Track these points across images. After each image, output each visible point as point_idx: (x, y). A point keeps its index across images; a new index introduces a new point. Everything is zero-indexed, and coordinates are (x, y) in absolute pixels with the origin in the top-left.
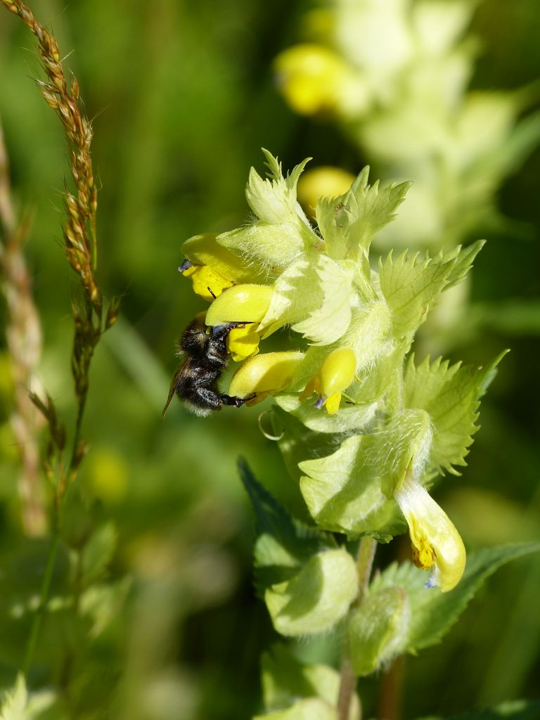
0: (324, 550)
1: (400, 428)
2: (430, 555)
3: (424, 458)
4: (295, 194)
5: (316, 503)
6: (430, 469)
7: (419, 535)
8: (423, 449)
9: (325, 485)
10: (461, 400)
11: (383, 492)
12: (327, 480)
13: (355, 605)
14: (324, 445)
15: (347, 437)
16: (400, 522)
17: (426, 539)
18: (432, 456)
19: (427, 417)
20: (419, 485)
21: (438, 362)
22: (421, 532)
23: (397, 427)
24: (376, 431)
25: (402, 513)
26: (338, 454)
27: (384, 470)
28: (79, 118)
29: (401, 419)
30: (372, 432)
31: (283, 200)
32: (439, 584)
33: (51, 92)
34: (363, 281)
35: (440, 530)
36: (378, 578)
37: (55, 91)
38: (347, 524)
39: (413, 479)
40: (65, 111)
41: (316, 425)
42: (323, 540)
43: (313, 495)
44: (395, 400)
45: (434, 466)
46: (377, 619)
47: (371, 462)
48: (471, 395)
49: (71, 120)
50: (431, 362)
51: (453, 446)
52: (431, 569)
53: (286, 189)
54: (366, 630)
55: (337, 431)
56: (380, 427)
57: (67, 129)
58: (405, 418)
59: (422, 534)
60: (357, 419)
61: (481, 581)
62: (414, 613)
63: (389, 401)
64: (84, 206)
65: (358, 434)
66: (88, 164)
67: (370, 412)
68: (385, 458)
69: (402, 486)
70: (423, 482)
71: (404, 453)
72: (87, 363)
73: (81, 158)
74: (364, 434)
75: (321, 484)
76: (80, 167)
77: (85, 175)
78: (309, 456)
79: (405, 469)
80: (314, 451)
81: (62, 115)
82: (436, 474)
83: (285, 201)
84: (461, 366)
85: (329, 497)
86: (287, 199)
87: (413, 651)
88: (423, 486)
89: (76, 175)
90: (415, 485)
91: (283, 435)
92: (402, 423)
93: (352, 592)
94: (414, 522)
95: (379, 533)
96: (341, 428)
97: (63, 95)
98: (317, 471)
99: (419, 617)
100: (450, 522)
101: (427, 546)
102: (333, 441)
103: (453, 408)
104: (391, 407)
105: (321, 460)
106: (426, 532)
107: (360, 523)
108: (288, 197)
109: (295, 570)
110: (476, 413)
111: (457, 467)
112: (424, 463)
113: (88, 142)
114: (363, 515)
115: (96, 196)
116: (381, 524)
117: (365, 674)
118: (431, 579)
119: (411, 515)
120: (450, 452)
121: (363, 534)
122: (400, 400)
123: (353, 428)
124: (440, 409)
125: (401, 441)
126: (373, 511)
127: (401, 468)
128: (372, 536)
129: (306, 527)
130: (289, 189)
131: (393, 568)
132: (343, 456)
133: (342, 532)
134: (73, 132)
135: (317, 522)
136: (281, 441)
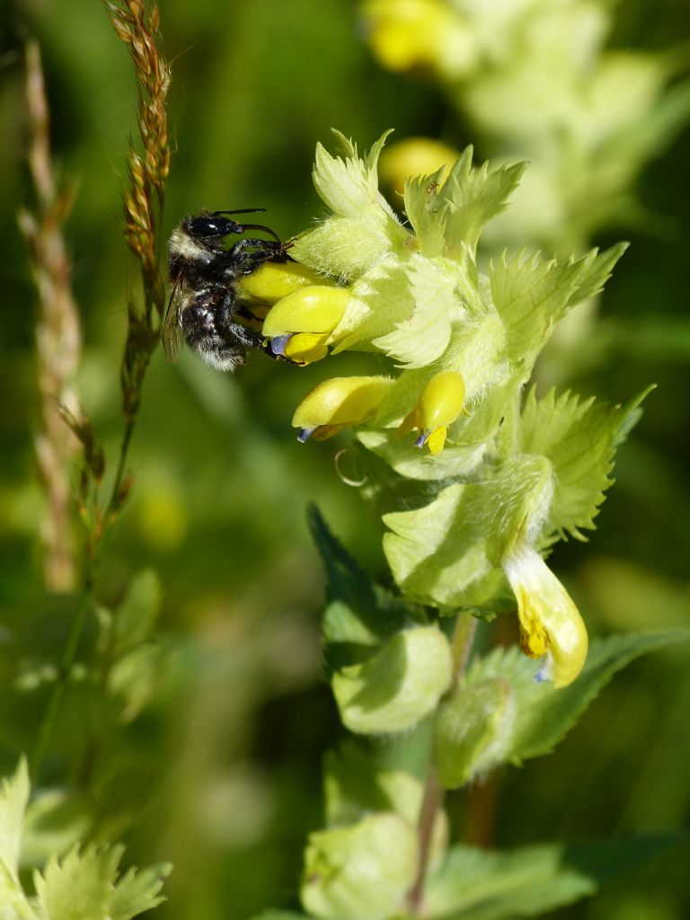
0: (410, 627)
1: (514, 478)
2: (542, 641)
3: (541, 516)
4: (376, 175)
5: (403, 566)
6: (549, 532)
7: (530, 614)
8: (540, 505)
9: (415, 546)
10: (592, 446)
11: (487, 557)
12: (417, 538)
13: (447, 698)
14: (417, 494)
15: (446, 486)
16: (507, 596)
17: (538, 620)
18: (552, 514)
19: (547, 465)
20: (533, 551)
21: (565, 397)
22: (533, 611)
23: (508, 477)
24: (485, 479)
25: (509, 585)
26: (433, 507)
27: (490, 529)
28: (156, 57)
29: (516, 467)
30: (478, 480)
31: (360, 184)
32: (551, 678)
33: (123, 20)
34: (469, 289)
35: (556, 610)
36: (477, 666)
37: (130, 20)
38: (441, 595)
39: (526, 543)
40: (139, 47)
41: (409, 469)
42: (410, 614)
43: (399, 557)
44: (508, 442)
45: (553, 528)
46: (473, 717)
47: (474, 518)
48: (604, 440)
49: (146, 59)
50: (557, 396)
51: (580, 503)
52: (544, 658)
53: (364, 170)
54: (459, 730)
55: (433, 477)
56: (489, 475)
57: (138, 70)
58: (520, 465)
59: (534, 614)
60: (460, 463)
61: (606, 677)
62: (520, 713)
63: (500, 442)
64: (153, 172)
65: (461, 482)
66: (162, 118)
67: (476, 456)
68: (492, 516)
69: (511, 550)
70: (539, 548)
71: (517, 509)
72: (141, 374)
73: (154, 109)
74: (468, 483)
75: (410, 543)
76: (151, 121)
77: (157, 131)
78: (397, 507)
79: (516, 529)
80: (404, 501)
81: (135, 52)
82: (555, 539)
83: (364, 186)
84: (595, 402)
85: (419, 560)
86: (366, 183)
87: (517, 761)
88: (539, 552)
89: (146, 132)
90: (528, 551)
91: (365, 479)
92: (516, 471)
93: (444, 682)
94: (524, 598)
95: (480, 608)
96: (439, 475)
97: (139, 26)
98: (406, 527)
99: (527, 718)
100: (570, 600)
101: (539, 628)
102: (428, 490)
103: (582, 454)
104: (503, 450)
105: (410, 514)
106: (539, 610)
107: (458, 595)
108: (368, 181)
109: (373, 650)
110: (611, 462)
111: (583, 531)
112: (542, 523)
113: (164, 89)
114: (461, 585)
115: (168, 160)
116: (484, 597)
117: (454, 786)
118: (542, 671)
119: (522, 589)
120: (575, 510)
121: (459, 609)
122: (515, 442)
123: (454, 474)
124: (565, 456)
125: (514, 494)
126: (474, 581)
127: (512, 528)
128: (471, 612)
129: (390, 596)
130: (367, 170)
131: (497, 655)
132: (439, 509)
133: (434, 605)
134: (147, 74)
135: (403, 591)
136: (363, 487)
